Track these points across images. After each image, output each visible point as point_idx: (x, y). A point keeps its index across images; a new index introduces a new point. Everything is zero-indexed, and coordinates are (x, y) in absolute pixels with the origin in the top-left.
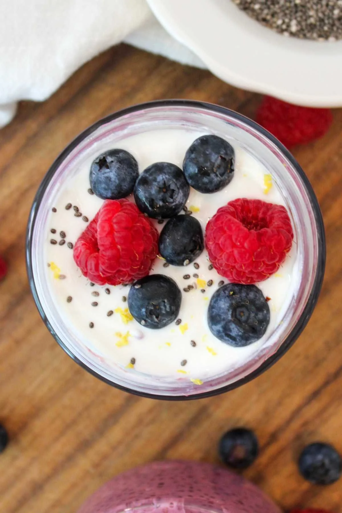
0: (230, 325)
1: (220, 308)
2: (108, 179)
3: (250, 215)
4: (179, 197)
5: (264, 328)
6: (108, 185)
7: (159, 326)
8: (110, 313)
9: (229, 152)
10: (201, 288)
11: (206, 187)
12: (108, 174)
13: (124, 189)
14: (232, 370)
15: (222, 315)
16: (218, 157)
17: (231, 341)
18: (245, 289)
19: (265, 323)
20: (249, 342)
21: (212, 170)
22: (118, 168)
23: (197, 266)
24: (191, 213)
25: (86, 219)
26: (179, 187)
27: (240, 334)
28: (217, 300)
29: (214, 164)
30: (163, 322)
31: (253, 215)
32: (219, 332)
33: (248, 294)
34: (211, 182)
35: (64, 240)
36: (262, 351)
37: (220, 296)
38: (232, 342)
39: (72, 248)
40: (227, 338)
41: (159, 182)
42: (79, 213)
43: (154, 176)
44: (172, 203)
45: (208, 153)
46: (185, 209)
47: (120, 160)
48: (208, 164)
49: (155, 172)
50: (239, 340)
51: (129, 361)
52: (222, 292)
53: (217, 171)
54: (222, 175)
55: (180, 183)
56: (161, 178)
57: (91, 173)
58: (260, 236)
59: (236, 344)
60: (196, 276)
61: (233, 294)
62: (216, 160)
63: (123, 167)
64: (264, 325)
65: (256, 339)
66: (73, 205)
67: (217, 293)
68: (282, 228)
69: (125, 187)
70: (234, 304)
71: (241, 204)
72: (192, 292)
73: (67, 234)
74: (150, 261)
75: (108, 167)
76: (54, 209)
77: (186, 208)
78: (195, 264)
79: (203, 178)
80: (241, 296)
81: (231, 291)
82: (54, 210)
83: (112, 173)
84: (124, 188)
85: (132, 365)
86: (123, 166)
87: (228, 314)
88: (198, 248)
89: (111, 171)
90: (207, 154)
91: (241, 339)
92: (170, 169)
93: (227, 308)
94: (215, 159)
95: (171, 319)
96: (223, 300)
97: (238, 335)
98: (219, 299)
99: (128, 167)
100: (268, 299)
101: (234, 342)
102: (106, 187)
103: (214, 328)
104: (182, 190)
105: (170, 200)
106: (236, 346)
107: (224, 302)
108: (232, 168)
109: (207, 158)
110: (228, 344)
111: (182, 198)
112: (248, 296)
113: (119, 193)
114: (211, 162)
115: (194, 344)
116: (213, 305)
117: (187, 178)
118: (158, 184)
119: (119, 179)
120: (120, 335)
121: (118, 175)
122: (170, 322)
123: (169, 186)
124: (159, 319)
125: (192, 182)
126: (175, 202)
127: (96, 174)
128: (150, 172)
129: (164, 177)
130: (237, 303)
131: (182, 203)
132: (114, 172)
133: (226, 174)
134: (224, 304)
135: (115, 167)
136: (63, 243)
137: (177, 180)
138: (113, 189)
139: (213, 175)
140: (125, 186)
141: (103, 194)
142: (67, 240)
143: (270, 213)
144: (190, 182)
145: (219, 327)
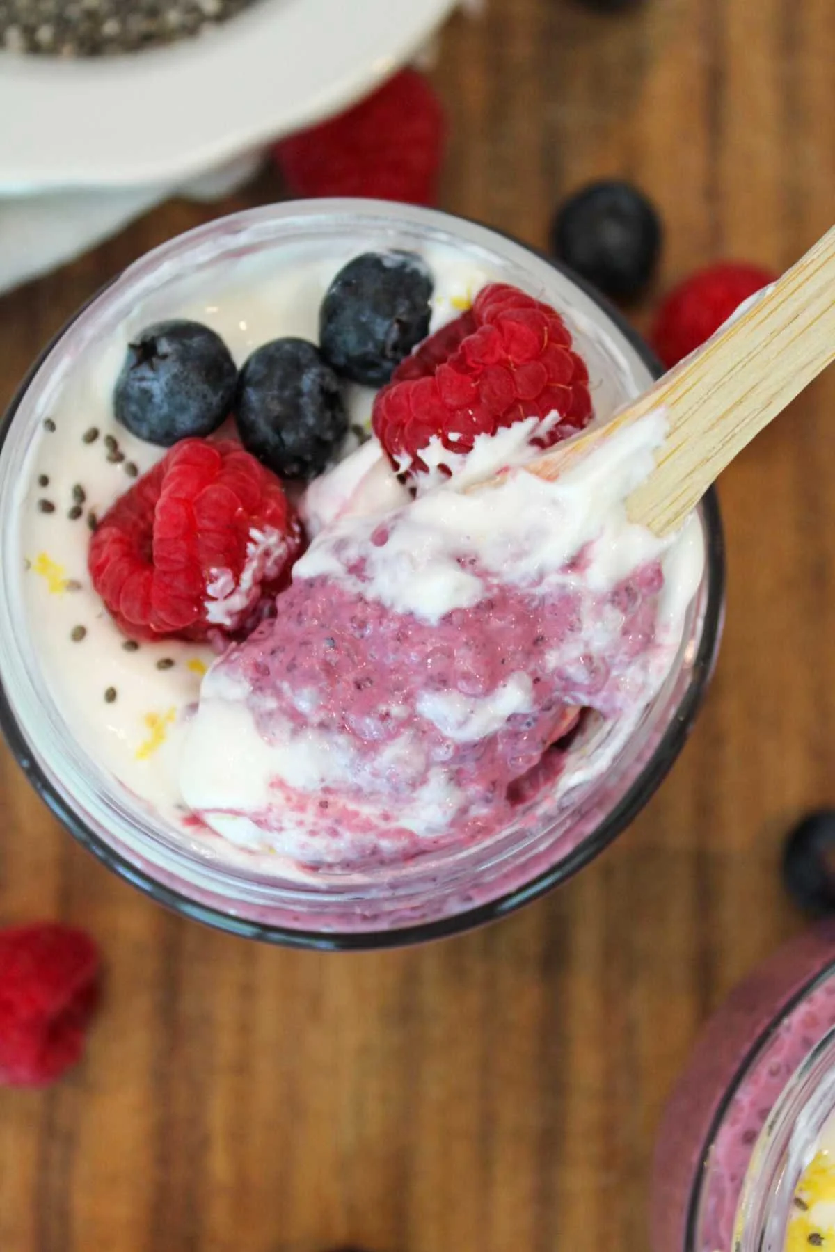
2: (147, 395)
12: (150, 383)
16: (391, 326)
25: (133, 469)
29: (384, 343)
42: (120, 454)
47: (187, 354)
62: (387, 333)
63: (188, 377)
75: (153, 366)
76: (50, 423)
83: (158, 384)
89: (158, 379)
94: (385, 330)
109: (365, 333)
114: (375, 340)
119: (170, 404)
121: (170, 393)
132: (162, 382)
135: (169, 370)
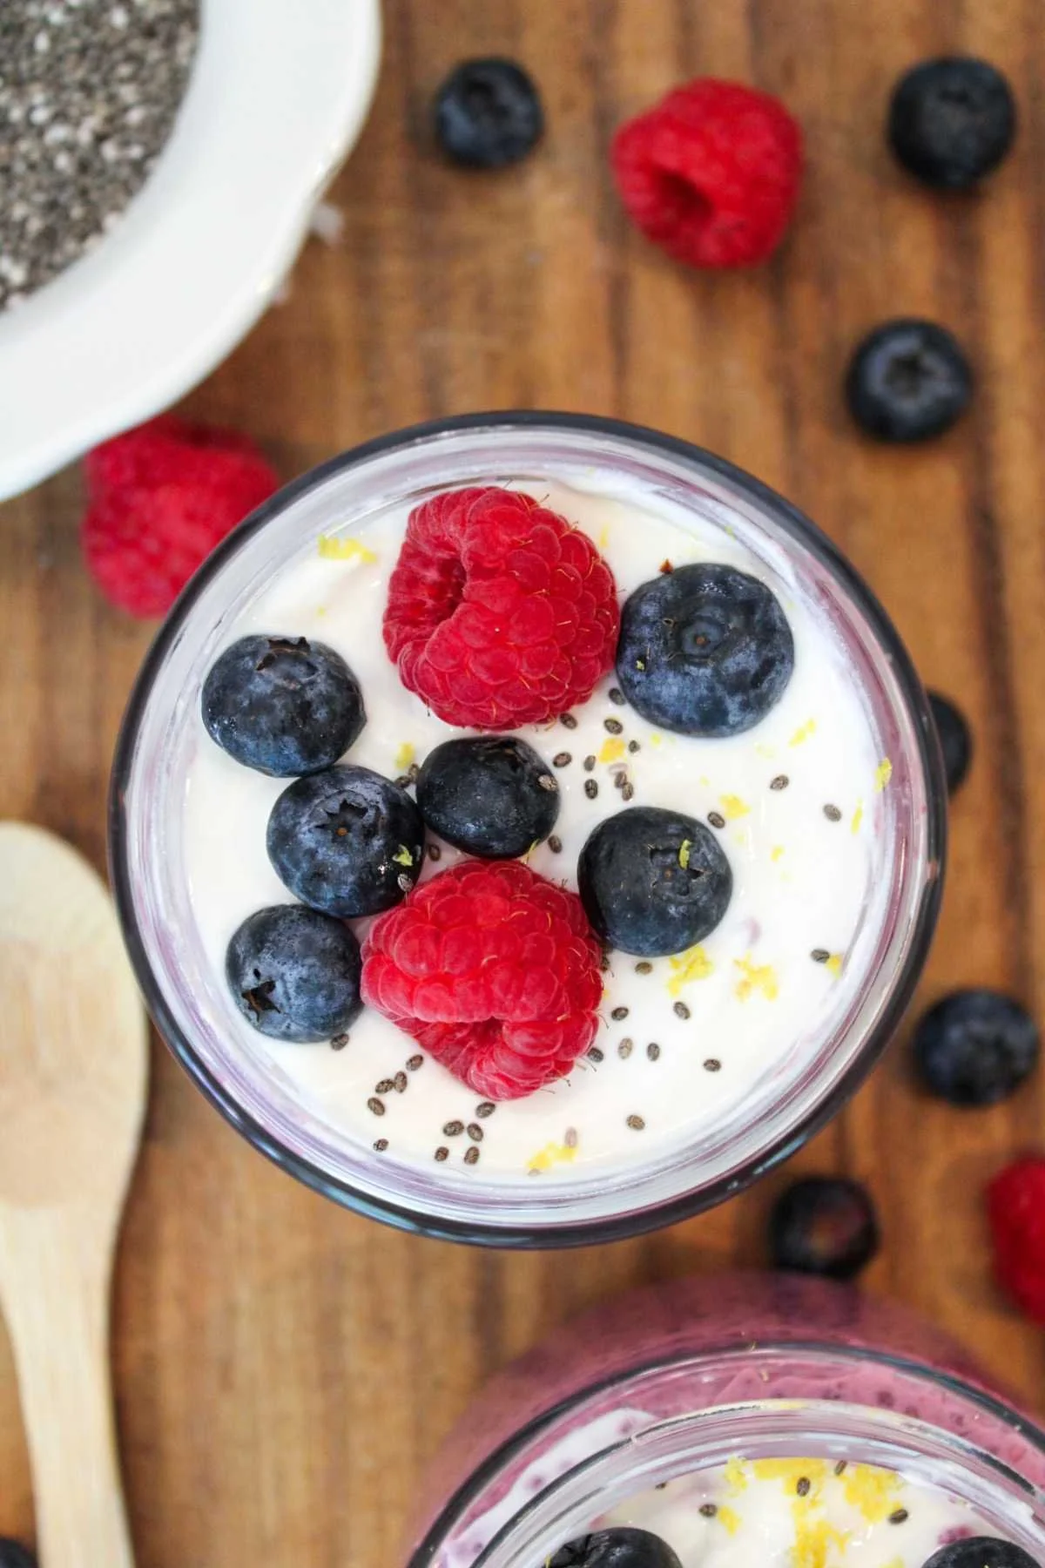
0: (726, 671)
1: (680, 698)
2: (303, 985)
3: (430, 603)
4: (364, 793)
5: (744, 582)
6: (320, 987)
7: (722, 871)
8: (682, 1010)
9: (250, 649)
10: (626, 751)
11: (343, 716)
12: (289, 985)
13: (335, 944)
14: (856, 674)
15: (698, 693)
16: (261, 676)
17: (773, 675)
18: (633, 628)
19: (730, 579)
20: (779, 625)
21: (294, 692)
22: (274, 956)
23: (563, 760)
24: (414, 766)
25: (416, 1062)
26: (335, 791)
27: (753, 646)
28: (659, 708)
29: (277, 687)
30: (713, 860)
31: (431, 596)
32: (745, 706)
33: (646, 621)
34: (327, 700)
35: (470, 1127)
36: (806, 590)
37: (646, 696)
38: (778, 673)
39: (493, 1106)
40: (765, 685)
41: (318, 842)
42: (396, 1078)
43: (300, 855)
44: (378, 809)
45: (246, 703)
46: (403, 783)
47: (252, 951)
48: (278, 703)
49: (291, 853)
50: (770, 651)
51: (820, 968)
52: (637, 690)
53: (300, 682)
54: (312, 669)
55: (326, 787)
56: (308, 836)
57: (287, 1036)
58: (479, 572)
59: (782, 660)
60: (589, 764)
61: (644, 661)
62: (268, 682)
63: (273, 942)
64: (735, 580)
65: (773, 604)
66: (374, 1094)
67: (639, 707)
68: (464, 513)
69: (329, 941)
70: (672, 658)
71: (398, 626)
72: (633, 777)
73: (452, 1118)
74: (538, 884)
75: (270, 986)
76: (378, 1146)
77: (401, 778)
78: (555, 764)
79: (316, 720)
80: (651, 640)
81: (633, 666)
82: (381, 1145)
83: (288, 975)
84: (331, 944)
85: (829, 960)
86: (269, 941)
87: (697, 677)
88: (509, 751)
89: (282, 976)
90: (251, 703)
91: (769, 647)
92: (285, 811)
93: (679, 678)
94: (263, 684)
95: (705, 838)
96: (658, 689)
97: (758, 652)
98: (654, 701)
99: (274, 930)
100: (667, 569)
101: (778, 666)
102: (324, 992)
103: (737, 719)
104: (346, 784)
105: (369, 816)
106: (792, 661)
107: (664, 687)
108: (296, 642)
109: (260, 705)
110: (782, 682)
111: (369, 785)
112: (652, 619)
113: (343, 958)
114: (273, 695)
115: (780, 783)
116: (673, 720)
117: (314, 766)
118: (324, 845)
119: (305, 956)
120: (746, 985)
121: (293, 958)
122: (712, 843)
123: (330, 815)
124: (702, 871)
125: (326, 754)
126: (377, 802)
127: (288, 1021)
128: (289, 866)
129: (305, 829)
130: (666, 650)
131: (384, 787)
132: (284, 969)
133: (311, 660)
134: (670, 688)
135: (270, 965)
136: (476, 1131)
137: (316, 795)
138: (329, 974)
139: (310, 694)
140: (324, 940)
141: (345, 1004)
142: (468, 1117)
143: (426, 549)
144: (324, 760)
145: (733, 704)
